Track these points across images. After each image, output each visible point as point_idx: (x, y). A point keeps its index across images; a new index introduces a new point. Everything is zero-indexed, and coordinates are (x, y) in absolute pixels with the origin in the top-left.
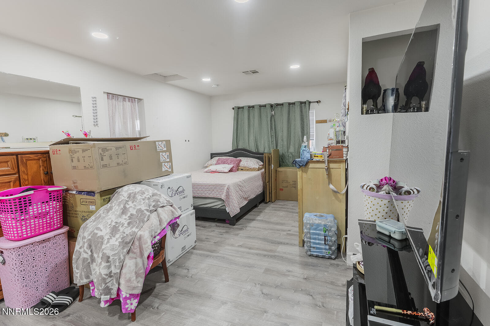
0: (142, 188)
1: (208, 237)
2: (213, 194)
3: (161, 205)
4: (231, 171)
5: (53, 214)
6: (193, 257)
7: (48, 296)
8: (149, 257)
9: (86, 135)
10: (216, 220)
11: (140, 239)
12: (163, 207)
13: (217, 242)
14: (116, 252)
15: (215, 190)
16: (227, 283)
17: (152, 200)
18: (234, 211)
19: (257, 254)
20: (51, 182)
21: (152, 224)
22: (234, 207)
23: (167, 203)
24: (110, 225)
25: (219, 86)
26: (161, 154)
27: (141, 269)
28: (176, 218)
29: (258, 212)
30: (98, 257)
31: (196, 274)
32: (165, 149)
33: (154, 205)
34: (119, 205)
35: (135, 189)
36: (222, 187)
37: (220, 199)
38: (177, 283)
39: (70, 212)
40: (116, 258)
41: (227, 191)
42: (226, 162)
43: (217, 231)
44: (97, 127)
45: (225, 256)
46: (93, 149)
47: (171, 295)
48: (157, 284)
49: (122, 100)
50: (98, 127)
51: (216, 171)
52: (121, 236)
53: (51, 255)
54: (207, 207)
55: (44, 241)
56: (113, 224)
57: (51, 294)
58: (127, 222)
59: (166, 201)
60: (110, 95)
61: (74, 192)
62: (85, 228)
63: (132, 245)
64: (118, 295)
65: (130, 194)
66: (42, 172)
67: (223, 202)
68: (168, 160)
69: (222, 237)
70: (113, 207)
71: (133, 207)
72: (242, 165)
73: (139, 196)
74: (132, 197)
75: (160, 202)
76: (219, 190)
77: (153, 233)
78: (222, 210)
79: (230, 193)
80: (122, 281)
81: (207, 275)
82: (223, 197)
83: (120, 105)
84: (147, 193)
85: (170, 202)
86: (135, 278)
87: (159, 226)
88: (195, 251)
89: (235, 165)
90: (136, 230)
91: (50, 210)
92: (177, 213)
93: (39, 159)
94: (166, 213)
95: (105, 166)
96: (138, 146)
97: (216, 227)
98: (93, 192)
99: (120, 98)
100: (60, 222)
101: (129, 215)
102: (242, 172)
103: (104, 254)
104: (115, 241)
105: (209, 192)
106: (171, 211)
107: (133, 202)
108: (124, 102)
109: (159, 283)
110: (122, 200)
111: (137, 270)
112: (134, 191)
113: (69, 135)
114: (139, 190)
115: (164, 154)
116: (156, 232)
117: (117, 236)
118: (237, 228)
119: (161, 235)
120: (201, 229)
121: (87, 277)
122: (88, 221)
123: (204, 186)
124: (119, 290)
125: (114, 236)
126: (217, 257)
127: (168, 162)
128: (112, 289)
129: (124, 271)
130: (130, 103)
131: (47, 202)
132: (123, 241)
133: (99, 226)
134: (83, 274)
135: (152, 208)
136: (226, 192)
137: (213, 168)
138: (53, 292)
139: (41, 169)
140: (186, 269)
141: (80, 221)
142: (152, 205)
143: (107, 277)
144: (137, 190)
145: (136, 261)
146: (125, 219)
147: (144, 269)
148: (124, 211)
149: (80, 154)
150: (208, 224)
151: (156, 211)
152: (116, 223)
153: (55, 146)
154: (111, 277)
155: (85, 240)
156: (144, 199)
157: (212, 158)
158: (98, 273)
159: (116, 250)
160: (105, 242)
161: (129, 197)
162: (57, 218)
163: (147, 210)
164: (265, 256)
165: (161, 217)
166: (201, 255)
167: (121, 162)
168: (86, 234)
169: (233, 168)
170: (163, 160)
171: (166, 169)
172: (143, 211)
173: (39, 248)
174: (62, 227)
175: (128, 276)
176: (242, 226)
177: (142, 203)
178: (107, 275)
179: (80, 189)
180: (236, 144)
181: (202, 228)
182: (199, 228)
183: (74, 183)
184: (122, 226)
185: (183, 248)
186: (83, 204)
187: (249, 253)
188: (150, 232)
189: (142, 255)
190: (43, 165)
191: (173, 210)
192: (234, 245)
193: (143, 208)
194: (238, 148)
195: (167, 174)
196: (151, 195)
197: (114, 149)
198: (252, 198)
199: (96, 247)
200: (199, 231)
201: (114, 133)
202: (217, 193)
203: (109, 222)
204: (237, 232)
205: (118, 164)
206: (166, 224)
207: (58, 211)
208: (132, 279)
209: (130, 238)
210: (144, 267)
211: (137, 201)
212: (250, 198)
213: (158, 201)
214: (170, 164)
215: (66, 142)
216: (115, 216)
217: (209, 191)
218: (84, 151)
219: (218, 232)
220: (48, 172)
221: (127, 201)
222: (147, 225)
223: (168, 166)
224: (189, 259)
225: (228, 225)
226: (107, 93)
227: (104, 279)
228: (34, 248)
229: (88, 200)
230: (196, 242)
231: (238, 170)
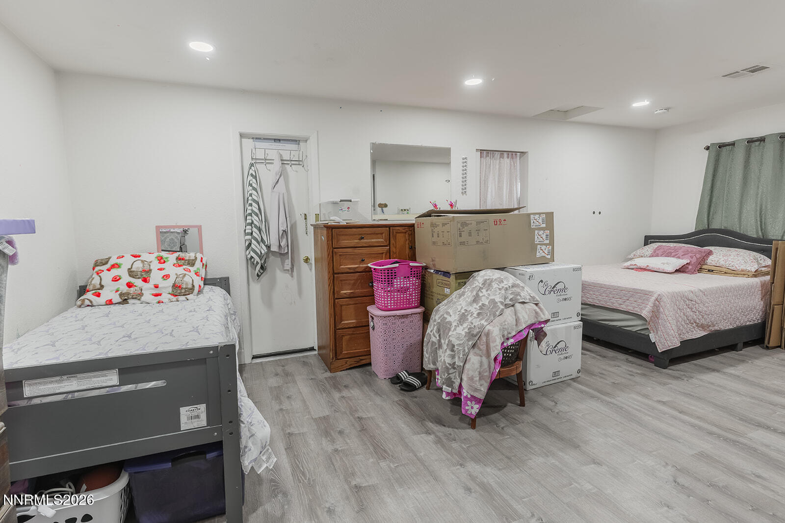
0: (501, 275)
1: (604, 372)
2: (628, 306)
3: (521, 301)
4: (681, 270)
5: (413, 291)
6: (569, 390)
7: (402, 373)
8: (495, 359)
9: (451, 205)
10: (630, 351)
11: (488, 335)
12: (523, 303)
13: (618, 384)
14: (461, 342)
15: (631, 299)
16: (613, 442)
17: (510, 292)
18: (665, 342)
19: (693, 426)
20: (413, 258)
21: (504, 322)
22: (668, 334)
23: (529, 300)
24: (459, 312)
25: (669, 110)
26: (536, 232)
27: (486, 372)
28: (540, 323)
29: (736, 359)
30: (445, 343)
31: (566, 413)
32: (544, 225)
33: (511, 299)
34: (472, 291)
35: (493, 275)
36: (646, 296)
37: (640, 317)
38: (535, 413)
39: (427, 292)
40: (460, 348)
41: (654, 304)
42: (673, 254)
43: (625, 367)
44: (464, 195)
45: (624, 406)
46: (452, 223)
47: (523, 423)
48: (509, 404)
49: (499, 156)
50: (466, 195)
51: (648, 268)
52: (469, 327)
53: (408, 332)
54: (614, 326)
55: (403, 316)
56: (463, 311)
57: (404, 372)
58: (477, 312)
59: (530, 297)
60: (484, 153)
61: (432, 271)
62: (438, 311)
63: (478, 339)
64: (460, 392)
65: (485, 281)
66: (407, 245)
67: (645, 322)
68: (548, 242)
69: (630, 380)
70: (465, 292)
71: (487, 295)
72: (713, 262)
73: (496, 284)
74: (487, 284)
75: (520, 296)
76: (640, 301)
77: (506, 333)
78: (642, 336)
79: (661, 308)
80: (465, 377)
81: (583, 420)
82: (645, 313)
83: (495, 163)
84: (505, 282)
85: (535, 299)
86: (478, 378)
87: (515, 327)
88: (575, 384)
89: (694, 260)
90: (485, 324)
91: (410, 286)
92: (542, 316)
93: (406, 233)
94: (527, 313)
95: (462, 243)
96: (505, 220)
97: (626, 362)
98: (449, 273)
99: (496, 154)
100: (417, 301)
101: (480, 304)
102: (709, 275)
103: (450, 341)
104: (462, 330)
105: (620, 301)
106: (534, 312)
107: (487, 291)
108: (501, 159)
109: (512, 403)
110: (476, 286)
111: (482, 370)
112: (491, 278)
113: (435, 206)
114: (497, 277)
115: (541, 232)
116: (510, 333)
117: (465, 325)
118: (669, 375)
119: (515, 338)
120: (596, 358)
121: (434, 364)
122: (441, 304)
123: (612, 290)
124: (460, 386)
125: (462, 325)
126: (608, 403)
127: (546, 245)
128: (454, 382)
129: (467, 366)
130: (509, 159)
131: (408, 277)
132: (469, 332)
133: (449, 311)
134: (430, 358)
135: (508, 302)
136: (652, 305)
137: (641, 262)
138: (406, 371)
139: (407, 242)
140: (553, 401)
141: (435, 303)
142: (510, 298)
143: (451, 367)
144: (494, 277)
145: (481, 359)
146: (475, 308)
147: (490, 372)
148: (476, 299)
149: (439, 229)
150: (610, 353)
151: (513, 306)
152: (466, 310)
153: (420, 218)
154: (454, 368)
155: (435, 323)
156: (500, 289)
157: (646, 244)
158: (443, 360)
159: (461, 340)
160: (452, 329)
161: (484, 284)
162: (415, 296)
163: (502, 303)
164: (711, 433)
165: (519, 315)
166: (582, 392)
167: (481, 241)
168: (437, 317)
169: (687, 266)
170: (539, 242)
171: (543, 254)
172: (497, 303)
173: (398, 322)
174: (419, 307)
175: (471, 373)
176: (682, 373)
177: (497, 293)
178: (450, 364)
179: (439, 267)
180: (706, 219)
181: (598, 357)
182: (593, 355)
183: (433, 261)
184: (471, 316)
185: (556, 374)
186: (439, 285)
187: (675, 418)
188: (502, 329)
189: (488, 355)
190: (409, 239)
191: (538, 310)
192: (649, 397)
193: (498, 299)
194: (710, 227)
195: (544, 262)
196: (510, 285)
197: (474, 223)
198: (723, 328)
199: (444, 332)
200: (593, 359)
201: (485, 202)
202: (635, 305)
203: (459, 308)
204: (664, 380)
205: (478, 242)
206: (524, 326)
207: (417, 288)
208: (475, 379)
209: (478, 330)
210: (490, 370)
211: (492, 290)
212: (716, 328)
213: (519, 294)
214: (550, 248)
215: (428, 215)
216: (466, 302)
217: (620, 298)
218: (444, 225)
219: (626, 369)
220: (412, 246)
221: (481, 288)
222: (498, 320)
223: (547, 250)
224: (563, 391)
225: (652, 365)
226: (481, 150)
227: (447, 368)
228: (395, 321)
229: (444, 281)
230: (579, 371)
231: (700, 270)
